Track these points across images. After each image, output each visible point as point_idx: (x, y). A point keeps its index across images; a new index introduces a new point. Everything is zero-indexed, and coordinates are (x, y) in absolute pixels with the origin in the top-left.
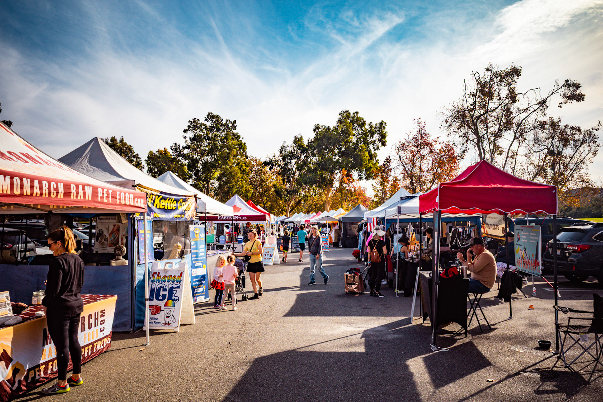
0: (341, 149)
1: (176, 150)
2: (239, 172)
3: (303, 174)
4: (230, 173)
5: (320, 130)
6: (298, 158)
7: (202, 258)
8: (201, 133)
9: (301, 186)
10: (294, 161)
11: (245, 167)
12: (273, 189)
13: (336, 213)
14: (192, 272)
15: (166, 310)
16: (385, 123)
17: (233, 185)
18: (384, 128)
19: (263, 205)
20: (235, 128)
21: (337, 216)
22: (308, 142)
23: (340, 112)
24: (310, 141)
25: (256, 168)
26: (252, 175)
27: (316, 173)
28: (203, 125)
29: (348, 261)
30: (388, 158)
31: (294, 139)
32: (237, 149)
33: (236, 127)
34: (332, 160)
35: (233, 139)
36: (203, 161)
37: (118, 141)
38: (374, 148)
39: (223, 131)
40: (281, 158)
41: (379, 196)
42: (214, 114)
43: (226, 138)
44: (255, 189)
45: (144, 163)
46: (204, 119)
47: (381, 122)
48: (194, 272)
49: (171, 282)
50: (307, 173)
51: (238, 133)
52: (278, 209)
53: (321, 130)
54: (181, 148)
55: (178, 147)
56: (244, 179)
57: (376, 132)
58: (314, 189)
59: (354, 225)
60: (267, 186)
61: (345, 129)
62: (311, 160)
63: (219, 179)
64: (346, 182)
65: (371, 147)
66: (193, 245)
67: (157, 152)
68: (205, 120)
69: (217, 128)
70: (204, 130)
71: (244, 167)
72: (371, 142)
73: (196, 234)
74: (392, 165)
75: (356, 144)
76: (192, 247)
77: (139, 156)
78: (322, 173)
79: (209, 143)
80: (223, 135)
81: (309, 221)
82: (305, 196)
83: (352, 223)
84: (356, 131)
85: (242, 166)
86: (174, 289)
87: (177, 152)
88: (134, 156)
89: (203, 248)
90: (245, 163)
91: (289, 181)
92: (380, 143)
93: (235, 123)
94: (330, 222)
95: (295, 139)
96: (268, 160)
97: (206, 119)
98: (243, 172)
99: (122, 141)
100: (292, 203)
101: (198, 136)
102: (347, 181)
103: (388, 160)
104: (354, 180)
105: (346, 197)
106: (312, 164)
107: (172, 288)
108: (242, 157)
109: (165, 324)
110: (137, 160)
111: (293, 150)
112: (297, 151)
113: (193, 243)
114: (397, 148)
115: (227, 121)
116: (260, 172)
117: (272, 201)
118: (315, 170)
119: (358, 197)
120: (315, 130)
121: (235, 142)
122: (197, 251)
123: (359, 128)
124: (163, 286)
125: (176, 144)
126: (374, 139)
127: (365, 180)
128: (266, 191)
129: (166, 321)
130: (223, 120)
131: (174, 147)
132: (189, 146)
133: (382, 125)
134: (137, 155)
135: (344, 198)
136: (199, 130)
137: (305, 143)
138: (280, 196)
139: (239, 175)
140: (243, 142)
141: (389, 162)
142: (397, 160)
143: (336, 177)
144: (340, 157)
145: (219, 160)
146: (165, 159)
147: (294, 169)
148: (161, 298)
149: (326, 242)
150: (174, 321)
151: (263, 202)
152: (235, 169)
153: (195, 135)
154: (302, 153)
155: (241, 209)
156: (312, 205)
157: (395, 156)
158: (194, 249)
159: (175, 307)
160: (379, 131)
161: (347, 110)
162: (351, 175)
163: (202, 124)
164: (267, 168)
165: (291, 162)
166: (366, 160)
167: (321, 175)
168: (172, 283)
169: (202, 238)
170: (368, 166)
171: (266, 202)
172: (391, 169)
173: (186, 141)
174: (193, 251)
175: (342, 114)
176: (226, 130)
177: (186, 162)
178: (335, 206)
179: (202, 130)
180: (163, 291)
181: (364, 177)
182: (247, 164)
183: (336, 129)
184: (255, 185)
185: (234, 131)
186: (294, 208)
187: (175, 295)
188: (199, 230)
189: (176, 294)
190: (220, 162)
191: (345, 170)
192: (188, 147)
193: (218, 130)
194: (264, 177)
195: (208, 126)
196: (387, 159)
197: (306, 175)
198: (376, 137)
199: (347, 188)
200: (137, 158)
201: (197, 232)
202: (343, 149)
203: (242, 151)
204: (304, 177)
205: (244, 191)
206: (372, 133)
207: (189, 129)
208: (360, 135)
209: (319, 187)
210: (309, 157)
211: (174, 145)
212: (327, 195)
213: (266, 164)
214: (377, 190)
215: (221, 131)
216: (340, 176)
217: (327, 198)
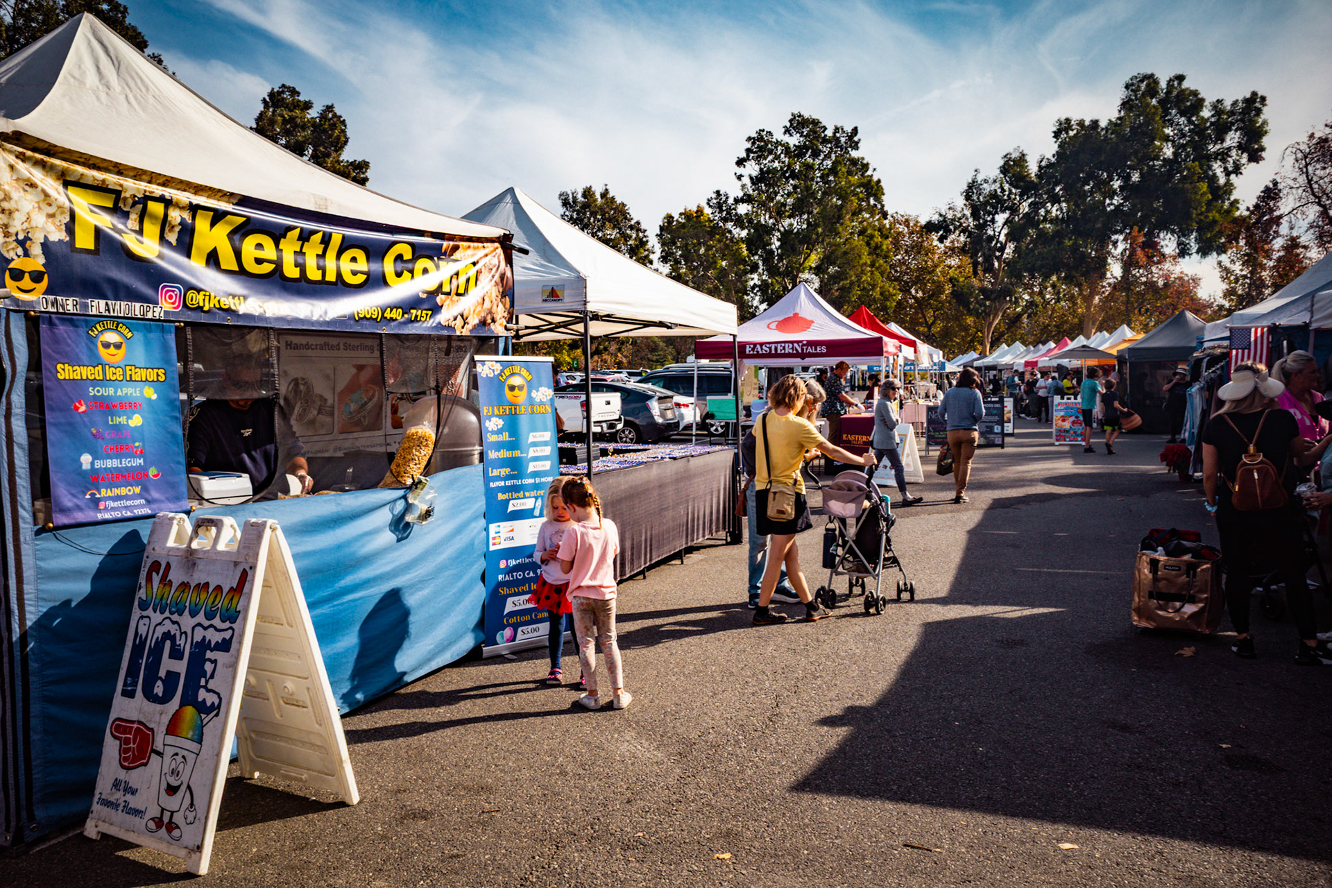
0: (1128, 177)
1: (719, 206)
2: (865, 250)
3: (1024, 248)
4: (845, 253)
5: (1071, 133)
6: (1014, 210)
7: (538, 480)
8: (776, 164)
9: (1020, 277)
10: (1001, 218)
11: (880, 239)
12: (948, 289)
13: (1109, 338)
14: (492, 534)
15: (169, 751)
16: (1263, 99)
17: (852, 283)
18: (1259, 112)
19: (926, 330)
20: (855, 146)
21: (1112, 347)
22: (1040, 167)
23: (1127, 79)
24: (1043, 164)
25: (907, 241)
26: (899, 257)
27: (1060, 243)
28: (781, 144)
29: (1144, 476)
30: (1271, 186)
31: (1001, 163)
32: (861, 195)
33: (857, 143)
34: (1105, 208)
35: (850, 173)
36: (782, 229)
37: (598, 196)
38: (1226, 169)
39: (828, 157)
40: (968, 213)
41: (1240, 292)
42: (806, 116)
43: (833, 171)
44: (905, 290)
45: (653, 242)
46: (783, 130)
47: (1248, 96)
48: (504, 535)
49: (201, 618)
50: (1035, 245)
51: (863, 159)
52: (963, 338)
53: (1075, 132)
54: (731, 201)
55: (724, 199)
56: (877, 269)
57: (1233, 124)
58: (1054, 286)
59: (1165, 369)
60: (934, 282)
61: (1140, 125)
62: (1048, 212)
63: (818, 270)
64: (1141, 263)
65: (1217, 168)
66: (493, 432)
67: (681, 214)
68: (785, 133)
69: (812, 149)
70: (783, 156)
71: (878, 239)
72: (1218, 154)
73: (512, 388)
74: (1285, 205)
75: (1171, 163)
76: (492, 438)
77: (643, 227)
78: (1075, 243)
79: (795, 187)
80: (828, 163)
81: (1036, 362)
82: (1031, 304)
83: (1159, 365)
84: (1175, 127)
85: (872, 237)
86: (209, 654)
87: (721, 211)
88: (631, 228)
89: (545, 444)
90: (880, 230)
91: (989, 269)
92: (1245, 155)
93: (856, 135)
94: (1092, 362)
95: (1006, 163)
96: (936, 218)
97: (787, 131)
98: (875, 250)
99: (604, 195)
100: (997, 321)
101: (769, 171)
102: (1143, 260)
103: (1271, 194)
104: (1164, 255)
105: (1142, 303)
106: (1051, 222)
107: (203, 646)
108: (872, 215)
109: (159, 822)
110: (638, 235)
111: (999, 191)
112: (1010, 190)
113: (494, 424)
114: (1300, 155)
115: (837, 130)
116: (917, 249)
117: (947, 318)
118: (1058, 235)
119: (1176, 300)
120: (1057, 135)
121: (855, 179)
122: (517, 453)
123: (1182, 120)
124: (173, 629)
125: (718, 193)
126: (1228, 143)
127: (1195, 255)
128: (933, 295)
129: (163, 810)
130: (826, 129)
131: (715, 201)
132: (749, 196)
133: (1254, 104)
134: (638, 223)
135: (1136, 305)
136: (770, 157)
137: (1033, 168)
138: (966, 304)
139: (866, 259)
140: (875, 179)
141: (1274, 199)
142: (1301, 189)
143: (1113, 251)
144: (1125, 199)
145: (817, 225)
146: (696, 228)
147: (1002, 238)
148: (159, 689)
149: (1077, 417)
150: (191, 816)
151: (926, 322)
152: (856, 243)
153: (761, 170)
154: (1021, 195)
155: (813, 322)
156: (1049, 325)
157: (1295, 179)
158: (499, 446)
159: (200, 741)
160: (1242, 120)
161: (1149, 72)
162: (1157, 244)
163: (778, 143)
164: (935, 237)
165: (993, 221)
166: (1200, 203)
167: (1075, 248)
168: (206, 623)
169: (542, 404)
170: (1207, 217)
171: (933, 323)
172: (1280, 217)
173: (743, 186)
174: (492, 455)
175: (1133, 84)
176: (836, 152)
177: (744, 233)
178: (1109, 325)
179: (777, 157)
180: (171, 657)
181: (1194, 247)
182: (885, 232)
183: (1116, 125)
184: (906, 283)
185: (854, 154)
186: (1002, 334)
187: (211, 685)
188: (524, 372)
189: (212, 677)
190: (820, 230)
191: (1139, 232)
192: (747, 199)
193: (816, 154)
194: (926, 262)
195: (791, 145)
196: (1267, 190)
197: (1032, 250)
198: (1232, 138)
199: (1144, 279)
200: (638, 230)
201: (516, 381)
202: (1136, 177)
203: (872, 202)
204: (1027, 255)
205: (878, 296)
206: (1221, 130)
207: (748, 156)
208: (1184, 136)
209: (1069, 280)
210: (1043, 205)
211: (714, 196)
212: (1088, 299)
213: (930, 227)
214: (1232, 278)
215: (822, 156)
216: (1125, 250)
217: (1088, 308)
